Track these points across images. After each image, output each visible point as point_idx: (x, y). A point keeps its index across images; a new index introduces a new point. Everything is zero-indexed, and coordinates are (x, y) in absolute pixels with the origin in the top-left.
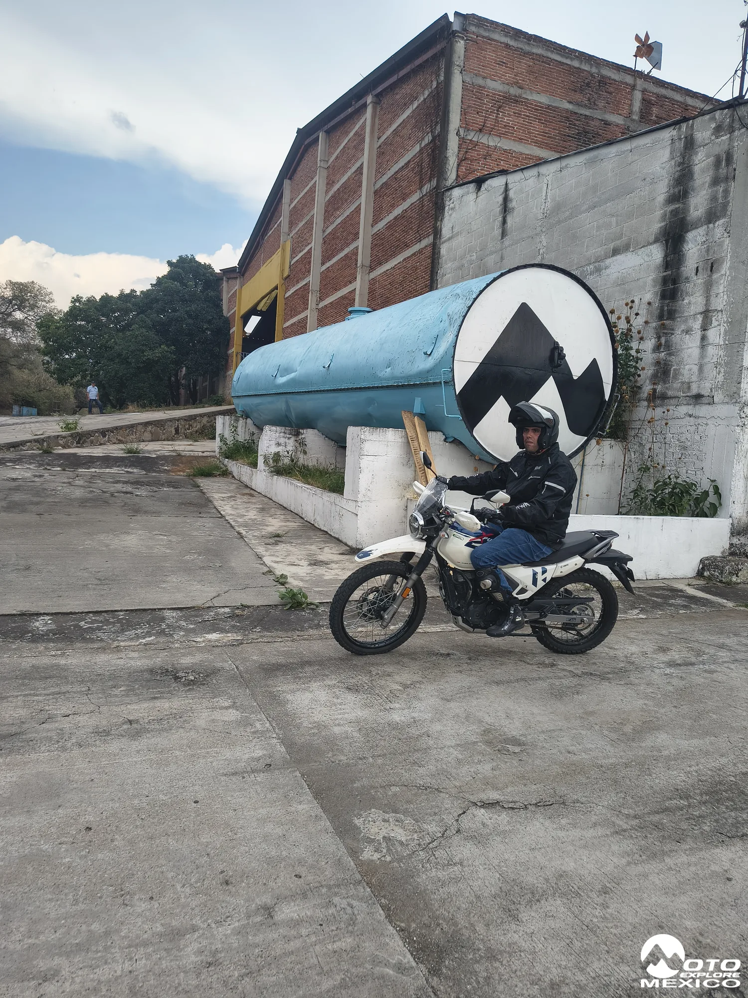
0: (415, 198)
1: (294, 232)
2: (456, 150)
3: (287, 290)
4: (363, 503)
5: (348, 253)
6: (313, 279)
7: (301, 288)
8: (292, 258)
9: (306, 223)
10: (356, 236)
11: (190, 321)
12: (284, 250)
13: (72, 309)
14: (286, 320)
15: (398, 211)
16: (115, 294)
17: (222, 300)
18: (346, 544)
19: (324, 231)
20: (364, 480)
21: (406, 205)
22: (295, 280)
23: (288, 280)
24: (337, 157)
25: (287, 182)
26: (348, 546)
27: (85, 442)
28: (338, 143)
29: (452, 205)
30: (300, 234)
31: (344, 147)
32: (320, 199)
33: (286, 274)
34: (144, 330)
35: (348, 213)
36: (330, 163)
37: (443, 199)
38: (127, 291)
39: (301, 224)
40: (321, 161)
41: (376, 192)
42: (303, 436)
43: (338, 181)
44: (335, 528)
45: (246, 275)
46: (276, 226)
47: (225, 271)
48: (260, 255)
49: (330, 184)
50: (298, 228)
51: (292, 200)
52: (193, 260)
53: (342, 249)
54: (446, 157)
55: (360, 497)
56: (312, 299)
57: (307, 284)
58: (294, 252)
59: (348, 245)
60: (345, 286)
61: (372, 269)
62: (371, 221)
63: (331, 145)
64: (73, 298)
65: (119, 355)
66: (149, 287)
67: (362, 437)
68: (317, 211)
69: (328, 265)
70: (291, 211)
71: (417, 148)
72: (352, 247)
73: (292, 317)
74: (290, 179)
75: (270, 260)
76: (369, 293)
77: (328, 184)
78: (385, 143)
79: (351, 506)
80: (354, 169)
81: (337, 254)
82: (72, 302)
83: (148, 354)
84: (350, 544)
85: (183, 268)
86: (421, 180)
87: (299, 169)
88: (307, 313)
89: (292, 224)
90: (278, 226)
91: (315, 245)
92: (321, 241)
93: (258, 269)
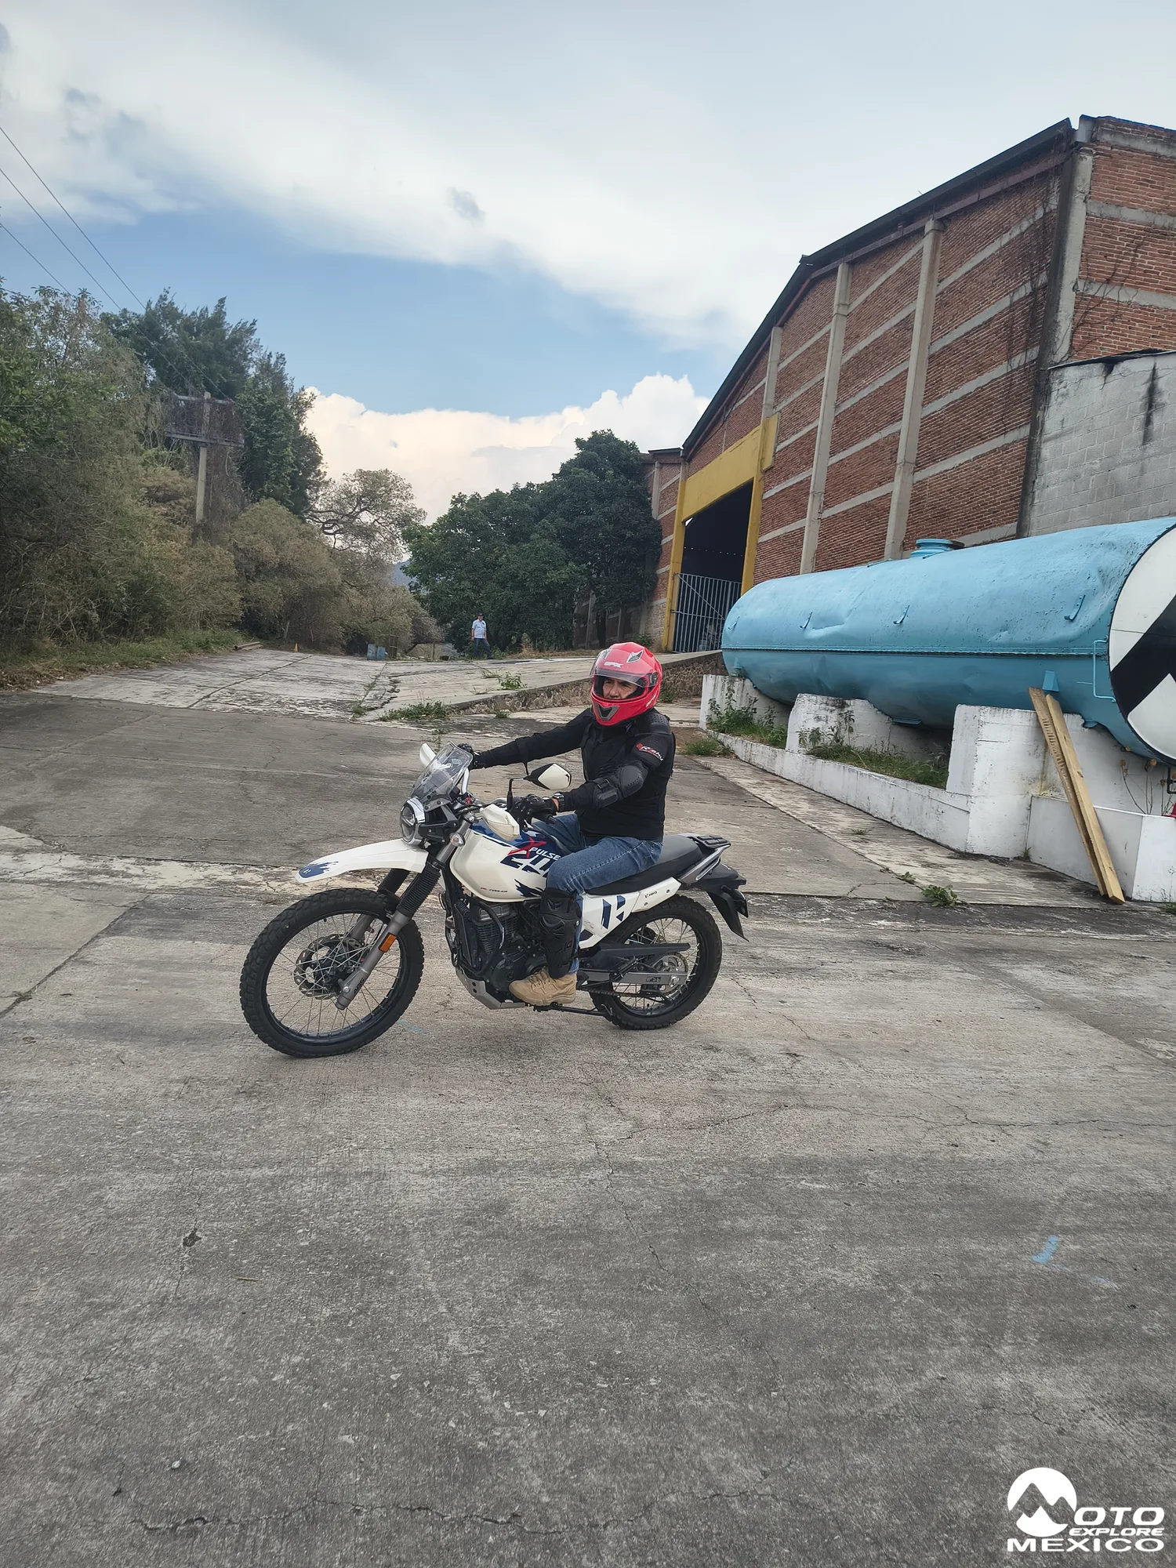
0: (999, 371)
1: (784, 404)
2: (1071, 310)
3: (767, 488)
4: (977, 799)
5: (878, 441)
6: (816, 474)
7: (791, 487)
8: (778, 442)
9: (806, 392)
10: (896, 417)
11: (610, 527)
12: (765, 429)
13: (453, 513)
14: (762, 532)
15: (969, 387)
16: (507, 489)
17: (650, 495)
18: (948, 847)
19: (837, 407)
20: (980, 771)
21: (983, 380)
22: (782, 474)
23: (770, 474)
24: (865, 301)
25: (776, 333)
28: (868, 282)
29: (1063, 391)
30: (794, 408)
31: (879, 288)
32: (835, 359)
33: (767, 464)
34: (547, 541)
35: (881, 382)
36: (852, 308)
37: (1048, 380)
38: (523, 486)
39: (797, 394)
40: (839, 305)
41: (931, 358)
42: (850, 709)
43: (866, 336)
44: (930, 828)
45: (694, 461)
46: (752, 393)
47: (656, 454)
48: (722, 434)
49: (851, 339)
50: (791, 400)
51: (782, 357)
52: (610, 438)
53: (868, 435)
54: (1055, 322)
55: (974, 792)
56: (812, 505)
57: (808, 480)
58: (782, 434)
59: (878, 429)
60: (871, 488)
61: (919, 466)
62: (923, 397)
63: (855, 284)
64: (454, 497)
65: (514, 577)
66: (550, 479)
67: (982, 719)
68: (829, 375)
69: (842, 455)
70: (780, 373)
71: (1005, 302)
72: (886, 432)
73: (773, 528)
74: (782, 326)
75: (739, 442)
76: (912, 501)
77: (847, 338)
78: (950, 289)
79: (960, 802)
80: (895, 320)
81: (859, 441)
82: (453, 503)
83: (553, 576)
85: (599, 450)
86: (1010, 349)
88: (805, 522)
89: (780, 393)
90: (756, 393)
91: (823, 423)
92: (831, 420)
93: (717, 453)
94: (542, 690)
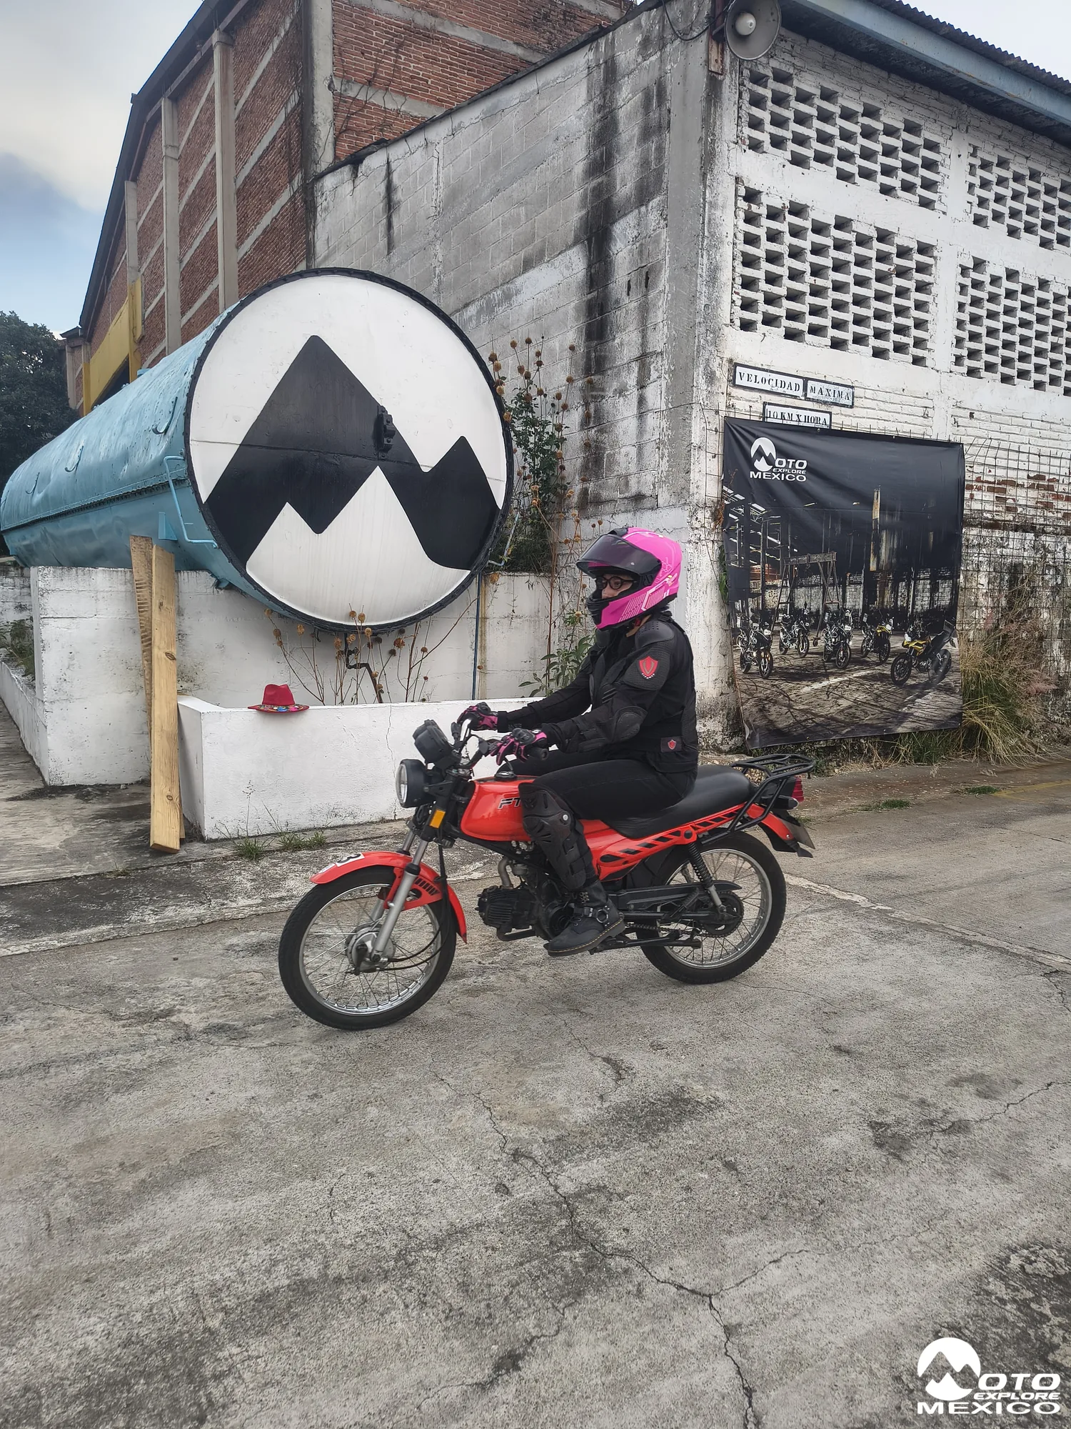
0: (284, 197)
1: (145, 266)
2: (330, 114)
3: (143, 359)
6: (170, 340)
8: (145, 307)
10: (215, 271)
12: (133, 296)
15: (266, 221)
17: (67, 384)
19: (181, 261)
21: (275, 210)
22: (152, 343)
23: (142, 343)
24: (189, 140)
25: (129, 186)
28: (189, 117)
29: (325, 204)
30: (151, 269)
31: (196, 122)
32: (171, 213)
33: (139, 334)
36: (182, 150)
37: (312, 194)
39: (151, 254)
40: (166, 146)
41: (238, 192)
43: (193, 179)
46: (120, 265)
47: (67, 337)
48: (108, 306)
49: (183, 183)
50: (149, 259)
51: (139, 214)
52: (14, 319)
54: (312, 125)
57: (164, 349)
58: (147, 299)
62: (234, 240)
63: (181, 119)
68: (168, 234)
69: (189, 314)
70: (139, 233)
71: (282, 117)
74: (135, 180)
75: (118, 313)
77: (181, 184)
78: (244, 111)
80: (206, 163)
81: (199, 296)
86: (291, 168)
87: (144, 164)
89: (141, 253)
90: (123, 264)
91: (170, 289)
92: (178, 277)
93: (106, 330)
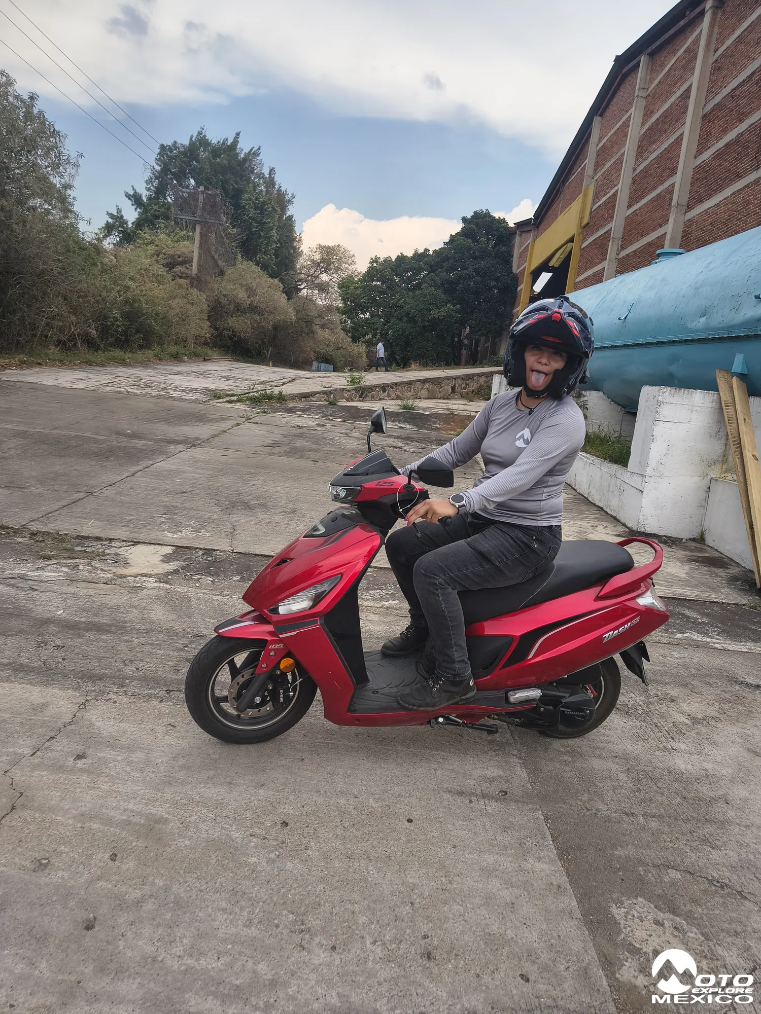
1: (599, 174)
3: (584, 239)
4: (651, 479)
5: (661, 192)
6: (616, 226)
7: (600, 237)
8: (594, 203)
9: (614, 162)
10: (674, 171)
11: (478, 279)
12: (585, 196)
13: (371, 269)
14: (579, 274)
15: (731, 136)
16: (409, 253)
17: (513, 256)
18: (624, 525)
19: (634, 170)
20: (656, 451)
22: (595, 228)
23: (586, 229)
24: (660, 82)
25: (597, 120)
26: (627, 527)
27: (366, 396)
28: (663, 66)
30: (605, 177)
31: (670, 69)
32: (634, 133)
33: (585, 222)
34: (433, 289)
35: (665, 145)
36: (650, 89)
38: (421, 251)
39: (608, 165)
40: (639, 89)
41: (704, 117)
42: (585, 399)
43: (658, 110)
44: (612, 505)
45: (541, 227)
46: (579, 169)
47: (519, 225)
48: (559, 203)
49: (648, 114)
50: (604, 170)
51: (600, 139)
52: (488, 215)
53: (655, 188)
55: (649, 471)
56: (612, 248)
57: (609, 232)
58: (597, 197)
59: (662, 182)
60: (654, 230)
61: (689, 208)
62: (694, 151)
63: (654, 70)
64: (372, 259)
65: (408, 314)
66: (442, 246)
67: (660, 398)
68: (629, 148)
69: (635, 207)
70: (598, 152)
72: (666, 185)
73: (586, 270)
74: (601, 115)
75: (569, 208)
76: (683, 237)
77: (644, 115)
78: (722, 56)
79: (636, 481)
80: (679, 93)
81: (648, 194)
82: (370, 263)
83: (435, 313)
84: (629, 524)
85: (477, 225)
87: (612, 103)
88: (605, 264)
89: (598, 165)
90: (581, 170)
91: (623, 187)
92: (630, 181)
93: (555, 220)
94: (378, 386)
